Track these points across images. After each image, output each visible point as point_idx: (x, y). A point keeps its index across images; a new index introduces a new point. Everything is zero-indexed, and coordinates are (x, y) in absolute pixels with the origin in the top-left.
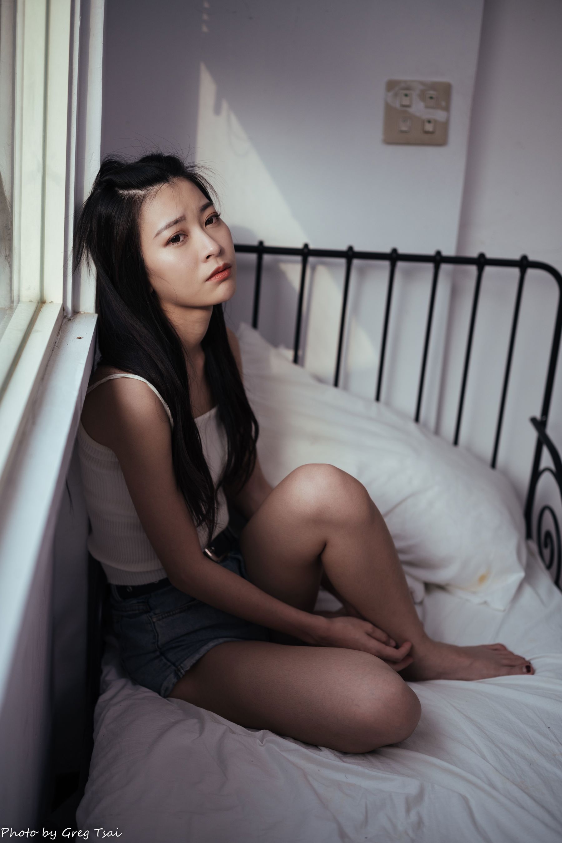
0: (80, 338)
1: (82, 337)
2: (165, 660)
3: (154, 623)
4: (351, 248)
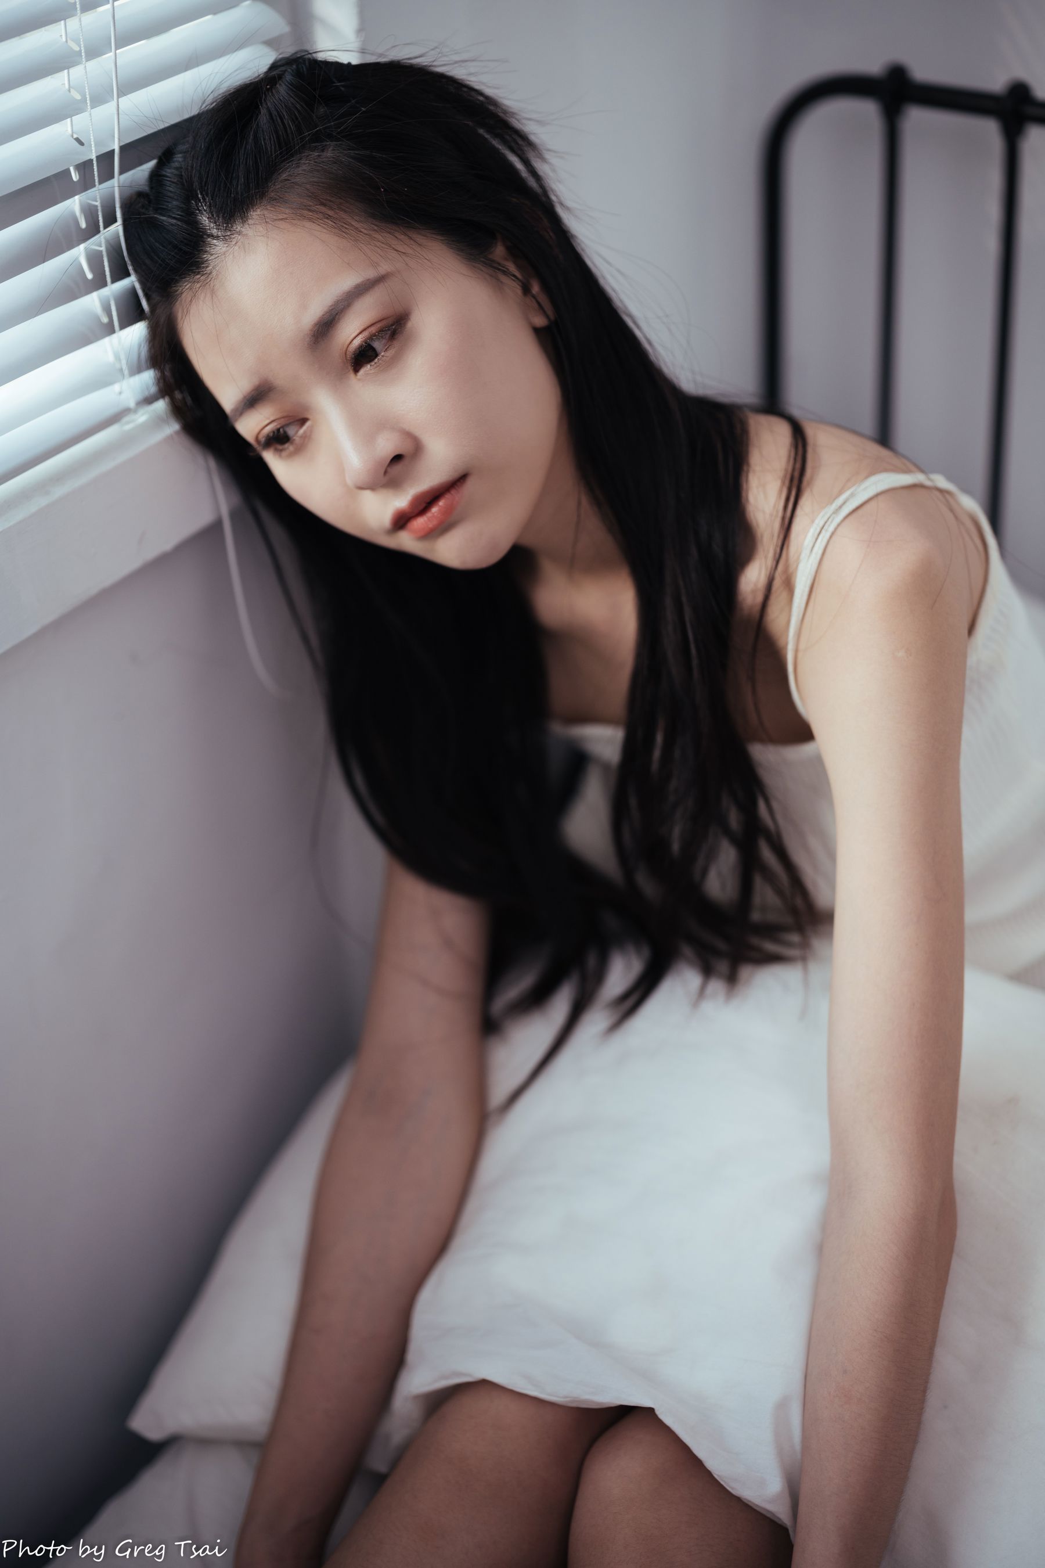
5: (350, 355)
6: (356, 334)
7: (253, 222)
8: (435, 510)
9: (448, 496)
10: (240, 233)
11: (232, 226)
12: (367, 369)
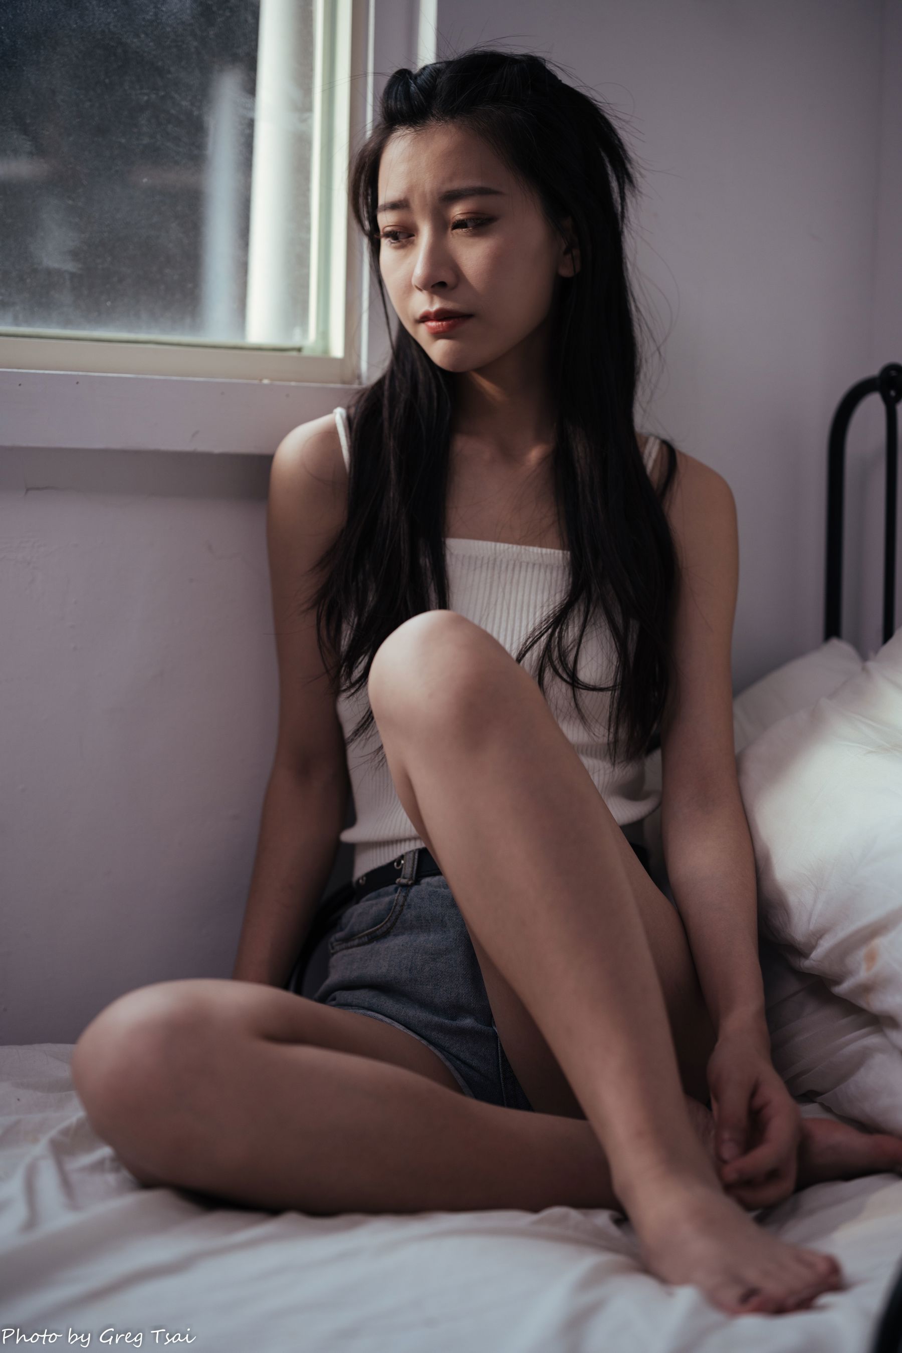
8: (445, 323)
9: (456, 320)
12: (458, 231)
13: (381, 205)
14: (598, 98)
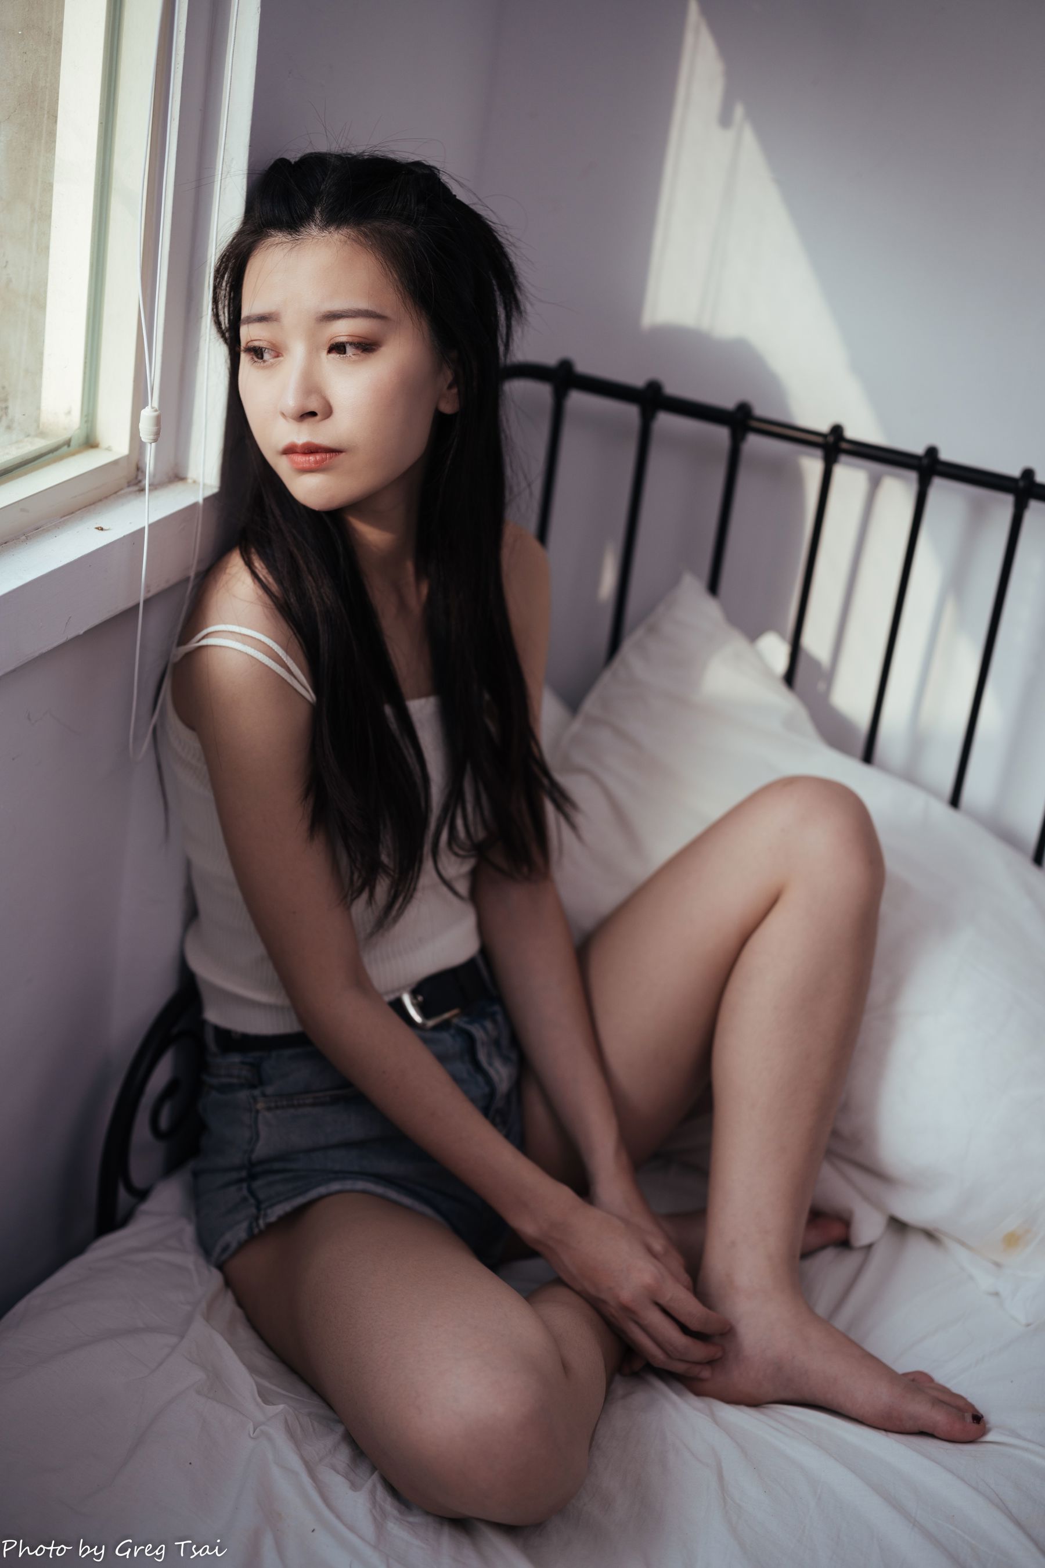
0: (102, 529)
1: (104, 528)
2: (245, 1192)
3: (257, 1112)
4: (932, 452)
5: (332, 342)
6: (344, 334)
7: (342, 233)
8: (312, 458)
9: (324, 456)
10: (330, 233)
11: (329, 226)
12: (334, 356)
13: (244, 318)
14: (494, 218)
